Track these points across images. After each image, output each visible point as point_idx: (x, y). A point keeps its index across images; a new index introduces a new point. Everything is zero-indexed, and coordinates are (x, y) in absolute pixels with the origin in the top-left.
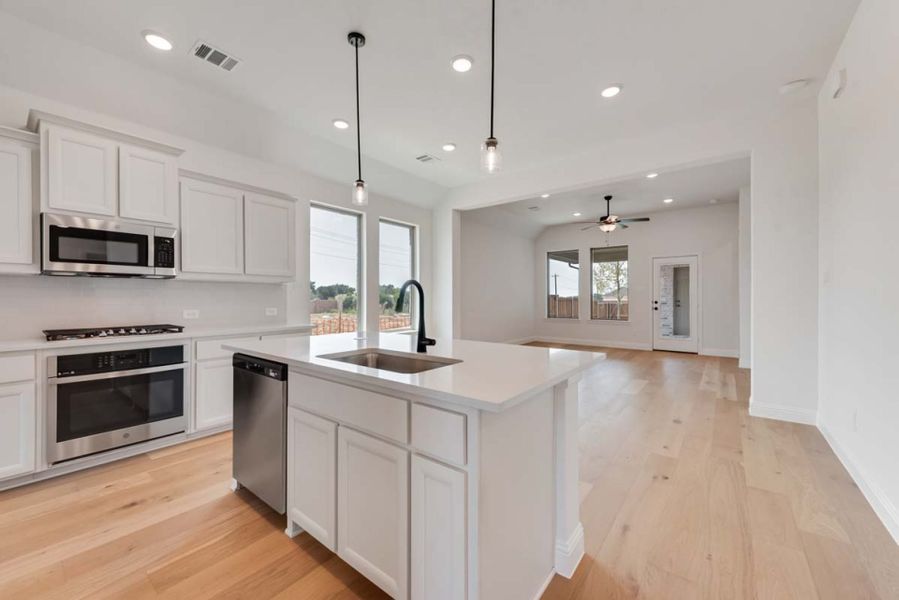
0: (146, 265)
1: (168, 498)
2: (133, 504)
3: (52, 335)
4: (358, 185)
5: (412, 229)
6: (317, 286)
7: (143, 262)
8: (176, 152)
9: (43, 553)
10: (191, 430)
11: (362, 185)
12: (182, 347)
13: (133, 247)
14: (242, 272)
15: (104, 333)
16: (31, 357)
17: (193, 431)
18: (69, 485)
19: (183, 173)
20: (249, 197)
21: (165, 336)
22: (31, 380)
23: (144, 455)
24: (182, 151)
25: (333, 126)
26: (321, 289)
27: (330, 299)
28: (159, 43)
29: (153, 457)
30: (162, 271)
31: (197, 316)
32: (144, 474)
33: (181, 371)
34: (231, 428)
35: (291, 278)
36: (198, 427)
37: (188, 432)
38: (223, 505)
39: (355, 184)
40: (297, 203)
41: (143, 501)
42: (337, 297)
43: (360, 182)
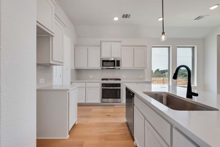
0: (115, 66)
1: (114, 117)
2: (109, 116)
3: (103, 79)
4: (162, 34)
5: (193, 48)
6: (160, 70)
7: (114, 66)
8: (120, 42)
9: (95, 119)
10: (122, 102)
11: (164, 34)
12: (120, 84)
13: (113, 63)
14: (133, 67)
15: (108, 80)
16: (99, 83)
17: (122, 103)
18: (102, 107)
19: (122, 46)
20: (135, 48)
21: (118, 81)
22: (99, 87)
23: (114, 105)
24: (121, 41)
25: (158, 21)
26: (161, 71)
27: (164, 74)
28: (116, 19)
29: (115, 106)
30: (118, 67)
31: (125, 77)
32: (113, 110)
33: (120, 89)
34: (125, 104)
35: (146, 68)
36: (123, 102)
37: (121, 103)
38: (123, 124)
39: (161, 34)
40: (147, 47)
41: (110, 116)
42: (165, 73)
43: (163, 33)
